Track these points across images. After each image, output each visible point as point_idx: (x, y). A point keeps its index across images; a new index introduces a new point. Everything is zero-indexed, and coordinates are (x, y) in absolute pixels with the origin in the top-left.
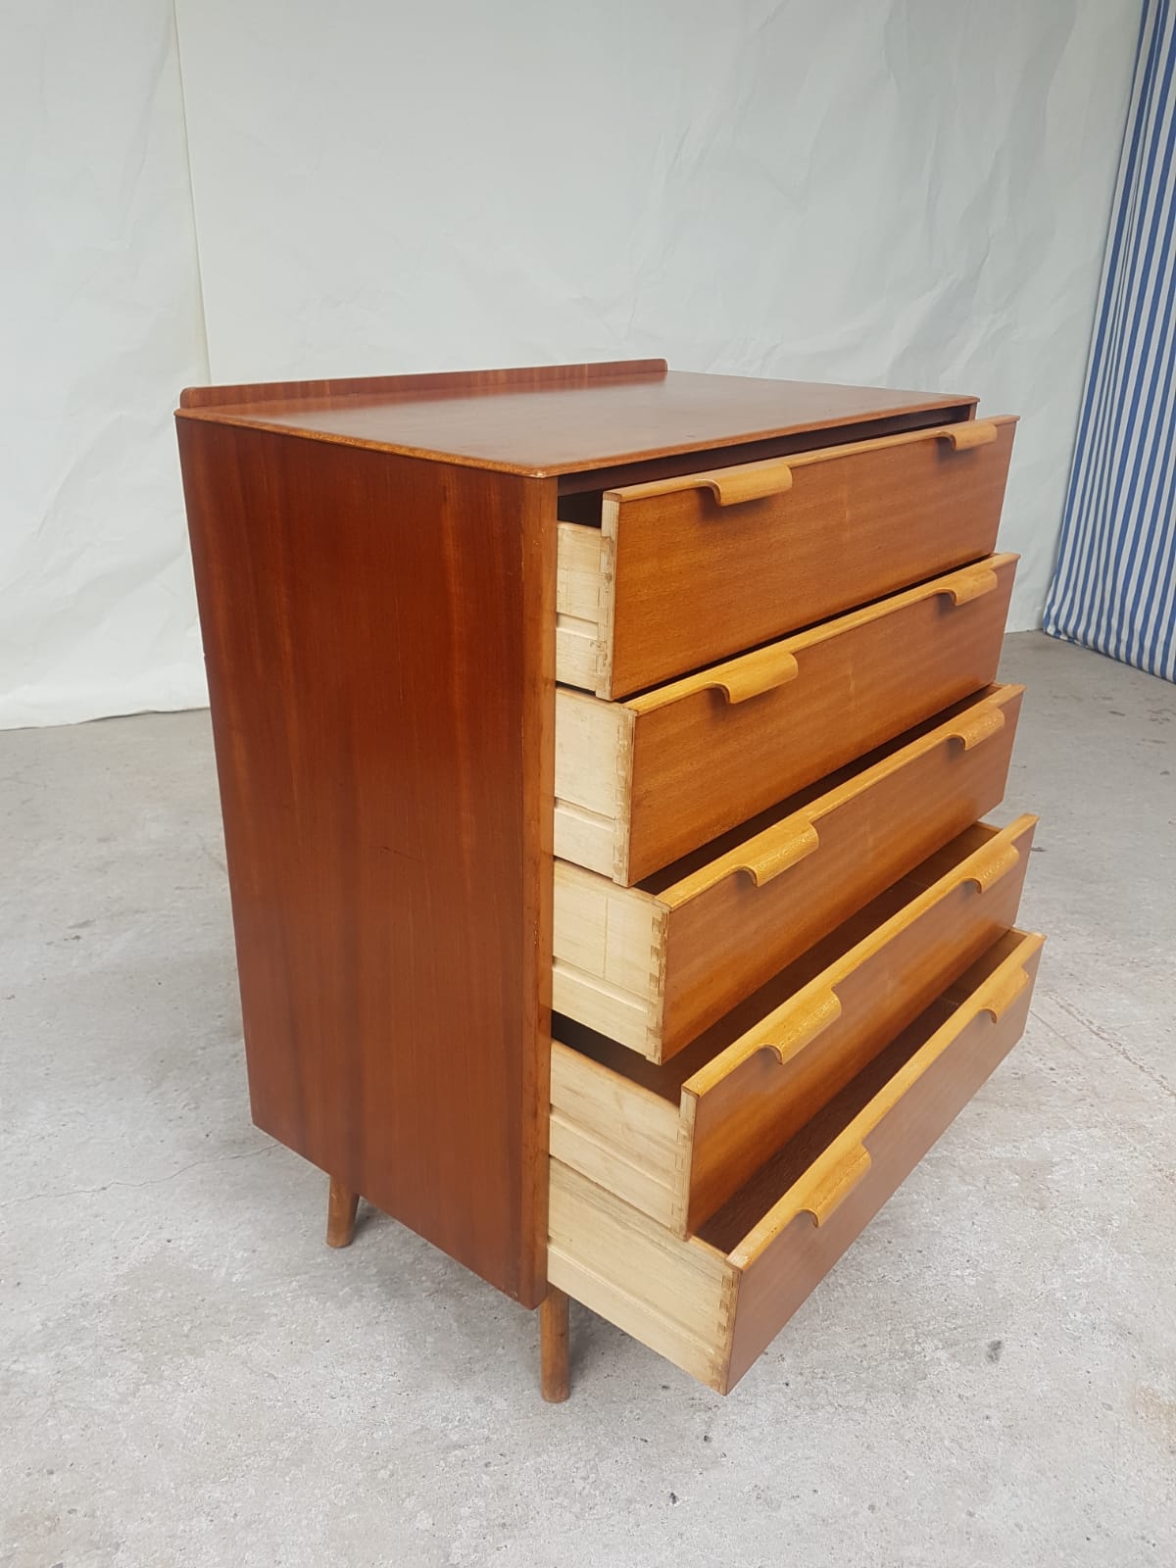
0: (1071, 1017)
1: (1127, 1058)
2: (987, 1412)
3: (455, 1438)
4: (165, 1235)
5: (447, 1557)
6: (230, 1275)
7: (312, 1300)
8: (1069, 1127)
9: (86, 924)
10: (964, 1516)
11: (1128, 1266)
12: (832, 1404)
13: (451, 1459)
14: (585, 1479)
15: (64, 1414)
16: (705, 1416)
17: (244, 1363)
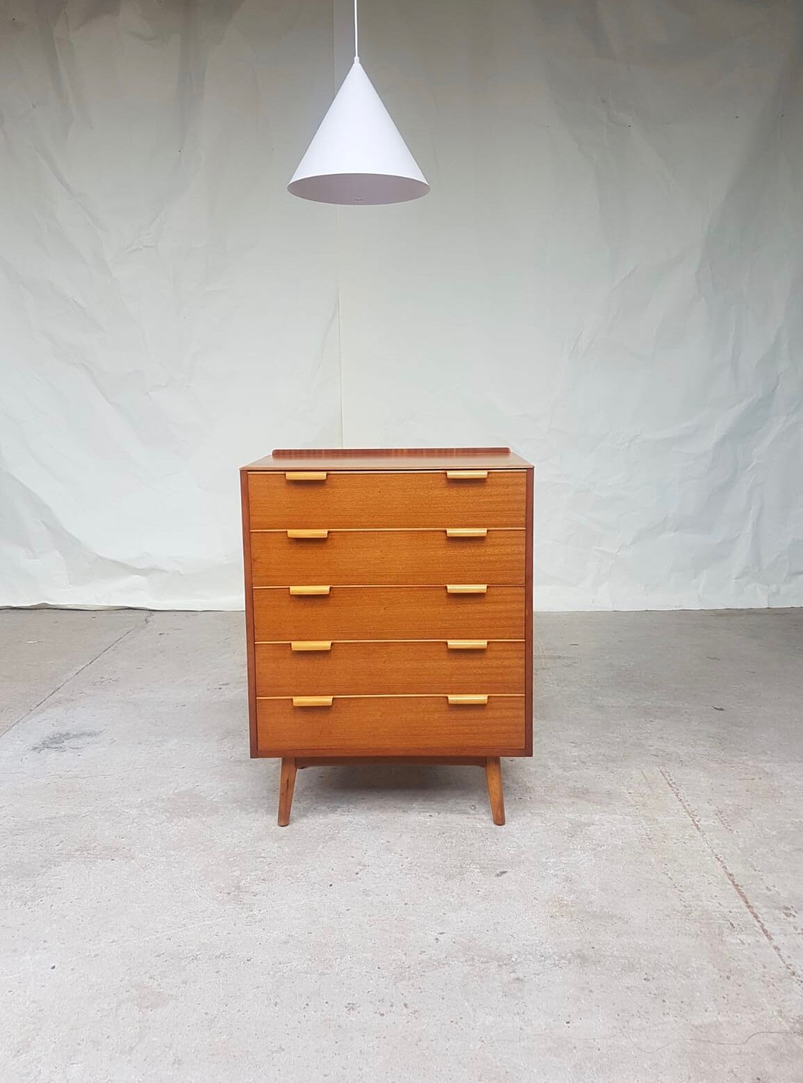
0: (662, 777)
1: (677, 796)
2: (480, 890)
3: (263, 855)
4: (198, 784)
5: (239, 883)
6: (213, 798)
7: (238, 811)
8: (616, 813)
9: (226, 684)
10: (441, 914)
11: (594, 861)
12: (416, 874)
13: (258, 860)
14: (302, 874)
15: (135, 825)
16: (361, 868)
17: (203, 823)
